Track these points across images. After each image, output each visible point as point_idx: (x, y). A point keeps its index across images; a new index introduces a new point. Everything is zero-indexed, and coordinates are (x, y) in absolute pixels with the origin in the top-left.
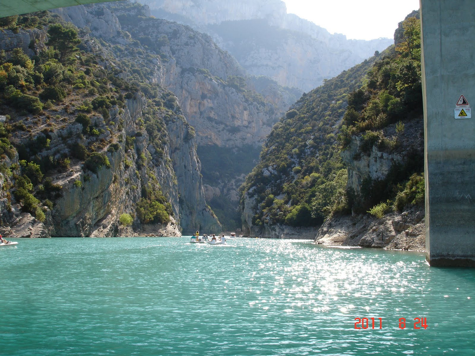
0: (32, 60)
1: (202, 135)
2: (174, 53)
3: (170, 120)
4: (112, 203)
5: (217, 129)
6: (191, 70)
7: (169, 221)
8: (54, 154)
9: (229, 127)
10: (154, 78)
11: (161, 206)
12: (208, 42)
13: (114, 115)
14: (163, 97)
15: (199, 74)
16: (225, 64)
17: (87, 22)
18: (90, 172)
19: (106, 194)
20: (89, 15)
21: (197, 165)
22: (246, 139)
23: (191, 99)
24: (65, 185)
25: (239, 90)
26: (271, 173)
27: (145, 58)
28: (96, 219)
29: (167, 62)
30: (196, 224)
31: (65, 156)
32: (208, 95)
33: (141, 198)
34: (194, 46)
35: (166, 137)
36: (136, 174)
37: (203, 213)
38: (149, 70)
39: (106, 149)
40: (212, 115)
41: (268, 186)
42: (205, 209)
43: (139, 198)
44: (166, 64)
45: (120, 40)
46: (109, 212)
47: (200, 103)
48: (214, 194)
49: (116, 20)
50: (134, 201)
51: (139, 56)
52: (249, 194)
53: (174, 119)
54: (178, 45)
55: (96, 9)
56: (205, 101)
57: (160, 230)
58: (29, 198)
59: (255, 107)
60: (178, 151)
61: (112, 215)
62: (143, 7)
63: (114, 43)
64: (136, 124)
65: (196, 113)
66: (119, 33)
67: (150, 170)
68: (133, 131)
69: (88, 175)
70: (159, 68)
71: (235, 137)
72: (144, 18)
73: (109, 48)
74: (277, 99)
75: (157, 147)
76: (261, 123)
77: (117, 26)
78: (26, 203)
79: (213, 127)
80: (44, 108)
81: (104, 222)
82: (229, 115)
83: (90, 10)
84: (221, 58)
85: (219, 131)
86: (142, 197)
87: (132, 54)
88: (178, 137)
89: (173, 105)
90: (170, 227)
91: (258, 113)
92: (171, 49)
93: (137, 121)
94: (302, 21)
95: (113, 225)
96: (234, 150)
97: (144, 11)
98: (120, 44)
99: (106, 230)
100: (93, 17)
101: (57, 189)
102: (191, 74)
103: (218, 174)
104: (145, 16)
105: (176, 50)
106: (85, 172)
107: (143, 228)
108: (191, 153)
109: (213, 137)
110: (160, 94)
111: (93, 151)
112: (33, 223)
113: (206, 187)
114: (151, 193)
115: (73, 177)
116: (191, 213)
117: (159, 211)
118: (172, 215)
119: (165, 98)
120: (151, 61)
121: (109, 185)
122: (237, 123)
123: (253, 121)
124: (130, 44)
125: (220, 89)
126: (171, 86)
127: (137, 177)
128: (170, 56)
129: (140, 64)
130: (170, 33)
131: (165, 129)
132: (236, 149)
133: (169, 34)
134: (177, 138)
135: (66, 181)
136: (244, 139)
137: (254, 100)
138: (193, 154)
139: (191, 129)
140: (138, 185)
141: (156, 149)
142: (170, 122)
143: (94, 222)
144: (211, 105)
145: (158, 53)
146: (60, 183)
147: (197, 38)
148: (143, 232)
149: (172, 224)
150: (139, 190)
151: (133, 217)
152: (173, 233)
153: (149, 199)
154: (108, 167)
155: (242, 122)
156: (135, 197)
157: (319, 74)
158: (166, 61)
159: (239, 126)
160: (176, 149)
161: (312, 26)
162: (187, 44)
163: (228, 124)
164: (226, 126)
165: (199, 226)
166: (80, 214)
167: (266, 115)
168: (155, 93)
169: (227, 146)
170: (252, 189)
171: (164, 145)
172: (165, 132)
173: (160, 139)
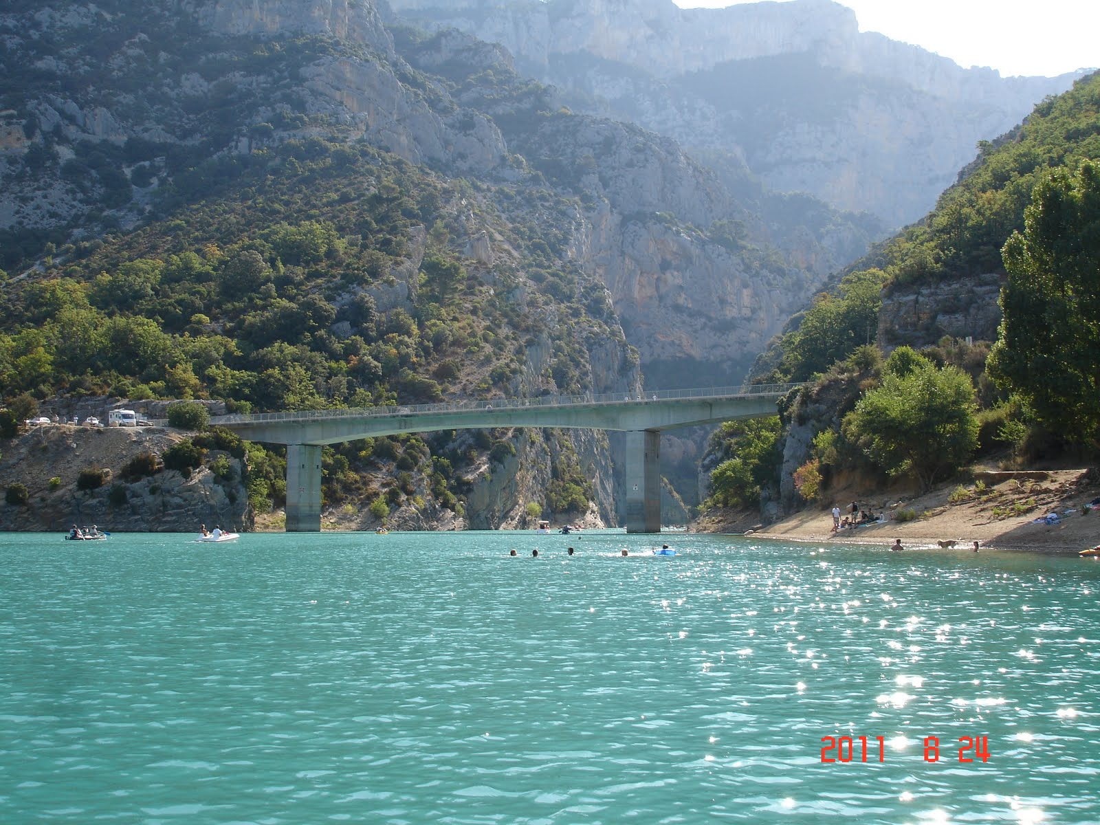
0: (414, 318)
1: (663, 339)
2: (605, 186)
3: (595, 343)
4: (519, 492)
5: (691, 326)
6: (641, 218)
7: (588, 508)
8: (460, 446)
9: (716, 322)
10: (571, 248)
11: (578, 488)
12: (672, 154)
14: (585, 295)
15: (655, 224)
16: (708, 194)
17: (447, 143)
18: (496, 463)
19: (512, 485)
20: (449, 130)
22: (748, 342)
23: (641, 273)
24: (474, 479)
25: (732, 246)
27: (552, 208)
28: (504, 510)
29: (594, 209)
31: (470, 447)
32: (674, 263)
33: (551, 481)
34: (644, 166)
35: (588, 376)
36: (544, 449)
38: (560, 236)
39: (510, 434)
40: (681, 300)
43: (548, 480)
44: (591, 214)
45: (507, 173)
46: (517, 503)
47: (658, 279)
48: (684, 452)
49: (496, 134)
50: (543, 485)
51: (542, 205)
52: (703, 466)
53: (603, 339)
54: (613, 168)
55: (460, 117)
56: (668, 275)
57: (577, 521)
58: (446, 495)
59: (765, 281)
61: (520, 506)
62: (545, 91)
63: (497, 180)
64: (542, 375)
65: (651, 298)
66: (503, 159)
67: (564, 434)
68: (538, 389)
69: (495, 466)
70: (579, 224)
71: (726, 341)
72: (548, 114)
73: (489, 194)
74: (814, 256)
76: (776, 311)
77: (500, 145)
78: (444, 500)
79: (684, 322)
80: (443, 391)
81: (512, 514)
82: (715, 299)
83: (450, 121)
84: (698, 183)
85: (696, 331)
86: (552, 478)
87: (529, 201)
88: (609, 369)
89: (602, 309)
90: (589, 517)
91: (769, 292)
92: (601, 179)
93: (543, 372)
94: (896, 46)
95: (521, 516)
96: (725, 366)
97: (547, 99)
98: (507, 181)
99: (515, 522)
100: (456, 135)
101: (468, 483)
102: (640, 225)
104: (551, 110)
105: (611, 178)
106: (492, 463)
107: (554, 518)
109: (685, 342)
110: (579, 290)
111: (497, 438)
112: (454, 518)
113: (669, 440)
114: (564, 471)
115: (481, 470)
117: (574, 496)
118: (593, 500)
119: (589, 294)
120: (564, 214)
121: (515, 473)
122: (731, 313)
123: (760, 308)
124: (524, 181)
125: (695, 251)
126: (602, 254)
127: (546, 453)
128: (599, 197)
129: (545, 222)
130: (599, 143)
131: (586, 362)
132: (729, 363)
133: (597, 146)
134: (607, 371)
135: (475, 475)
136: (743, 343)
137: (763, 266)
139: (632, 350)
140: (546, 463)
142: (595, 347)
143: (502, 514)
144: (679, 281)
145: (577, 191)
146: (470, 477)
147: (650, 148)
148: (554, 524)
149: (593, 512)
150: (549, 470)
151: (541, 505)
152: (594, 524)
153: (563, 480)
154: (514, 455)
155: (740, 310)
156: (543, 480)
157: (930, 170)
158: (591, 208)
159: (733, 318)
161: (918, 56)
162: (630, 164)
163: (713, 315)
164: (710, 319)
166: (490, 507)
167: (787, 295)
168: (571, 291)
169: (712, 358)
170: (708, 459)
171: (584, 390)
172: (587, 365)
173: (578, 381)
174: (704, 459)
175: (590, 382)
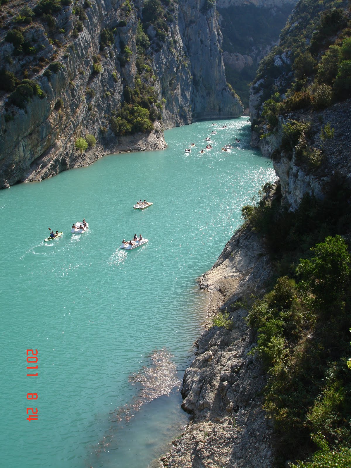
4: (56, 134)
7: (153, 128)
13: (66, 20)
18: (15, 108)
19: (43, 128)
21: (217, 38)
26: (283, 61)
28: (32, 158)
30: (214, 105)
33: (120, 104)
35: (174, 12)
37: (222, 93)
39: (42, 72)
41: (278, 79)
42: (224, 89)
46: (54, 145)
48: (245, 63)
52: (254, 88)
57: (139, 143)
60: (193, 25)
61: (57, 148)
64: (122, 9)
69: (13, 112)
75: (159, 28)
81: (45, 159)
88: (194, 8)
90: (152, 137)
93: (123, 6)
95: (55, 162)
96: (273, 11)
99: (45, 171)
103: (252, 39)
107: (119, 140)
108: (210, 24)
113: (236, 56)
116: (209, 94)
118: (159, 118)
121: (47, 116)
132: (275, 9)
134: (192, 9)
138: (212, 25)
140: (115, 90)
141: (157, 31)
143: (28, 164)
148: (118, 147)
149: (157, 132)
152: (155, 144)
156: (109, 106)
160: (191, 22)
165: (218, 107)
166: (3, 161)
169: (265, 5)
170: (258, 83)
171: (169, 23)
172: (175, 5)
173: (165, 16)
174: (255, 83)
175: (175, 17)
